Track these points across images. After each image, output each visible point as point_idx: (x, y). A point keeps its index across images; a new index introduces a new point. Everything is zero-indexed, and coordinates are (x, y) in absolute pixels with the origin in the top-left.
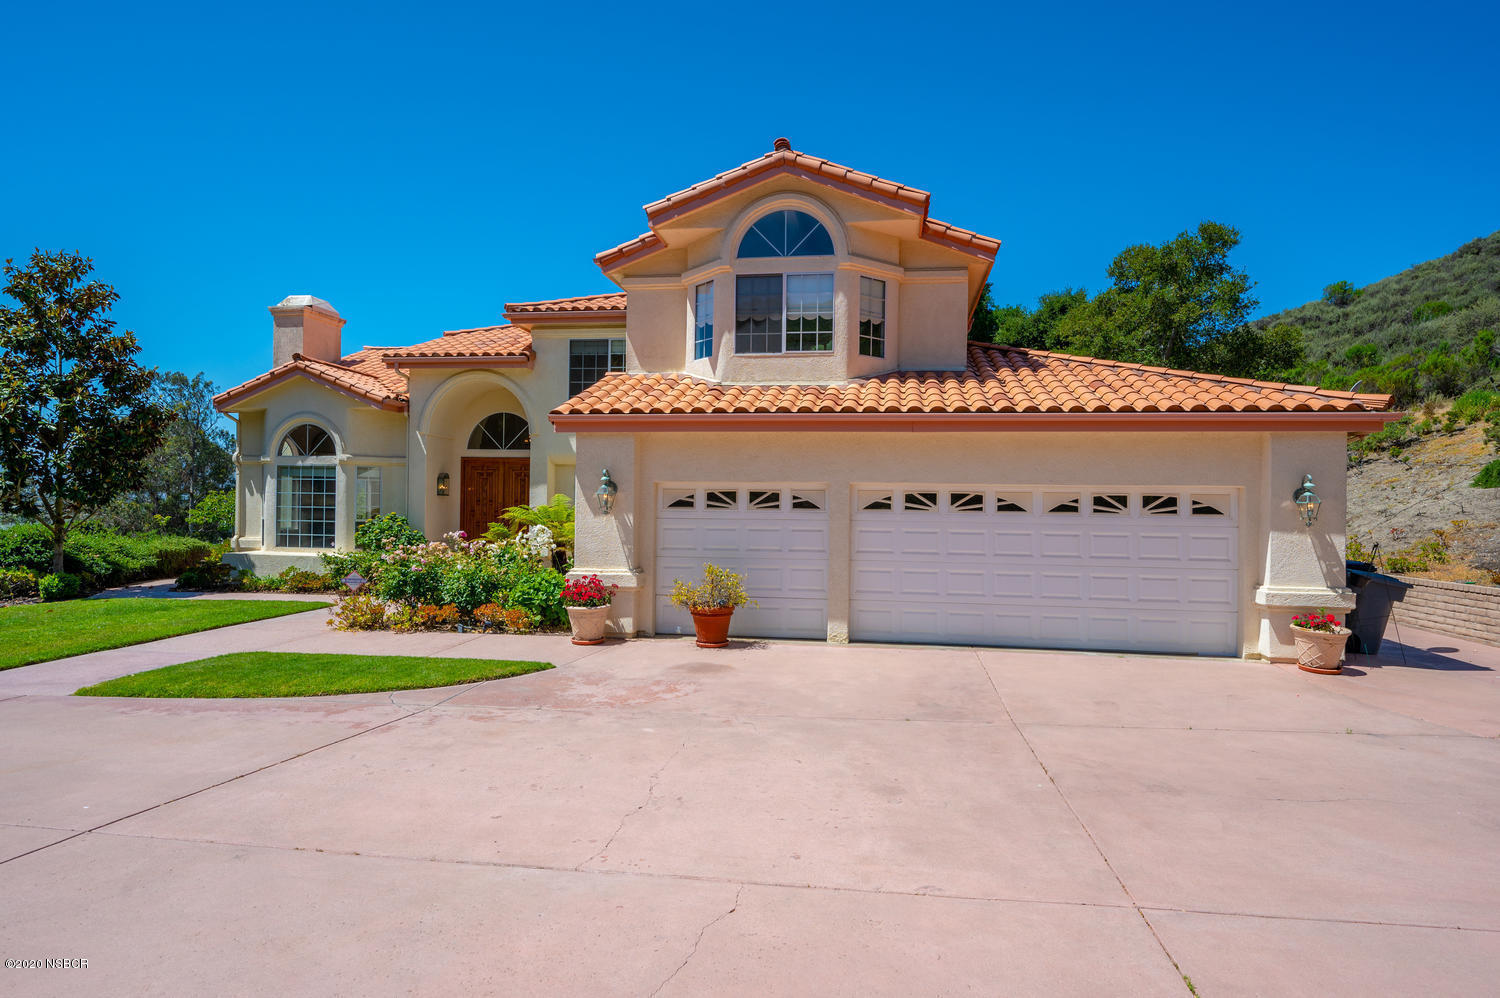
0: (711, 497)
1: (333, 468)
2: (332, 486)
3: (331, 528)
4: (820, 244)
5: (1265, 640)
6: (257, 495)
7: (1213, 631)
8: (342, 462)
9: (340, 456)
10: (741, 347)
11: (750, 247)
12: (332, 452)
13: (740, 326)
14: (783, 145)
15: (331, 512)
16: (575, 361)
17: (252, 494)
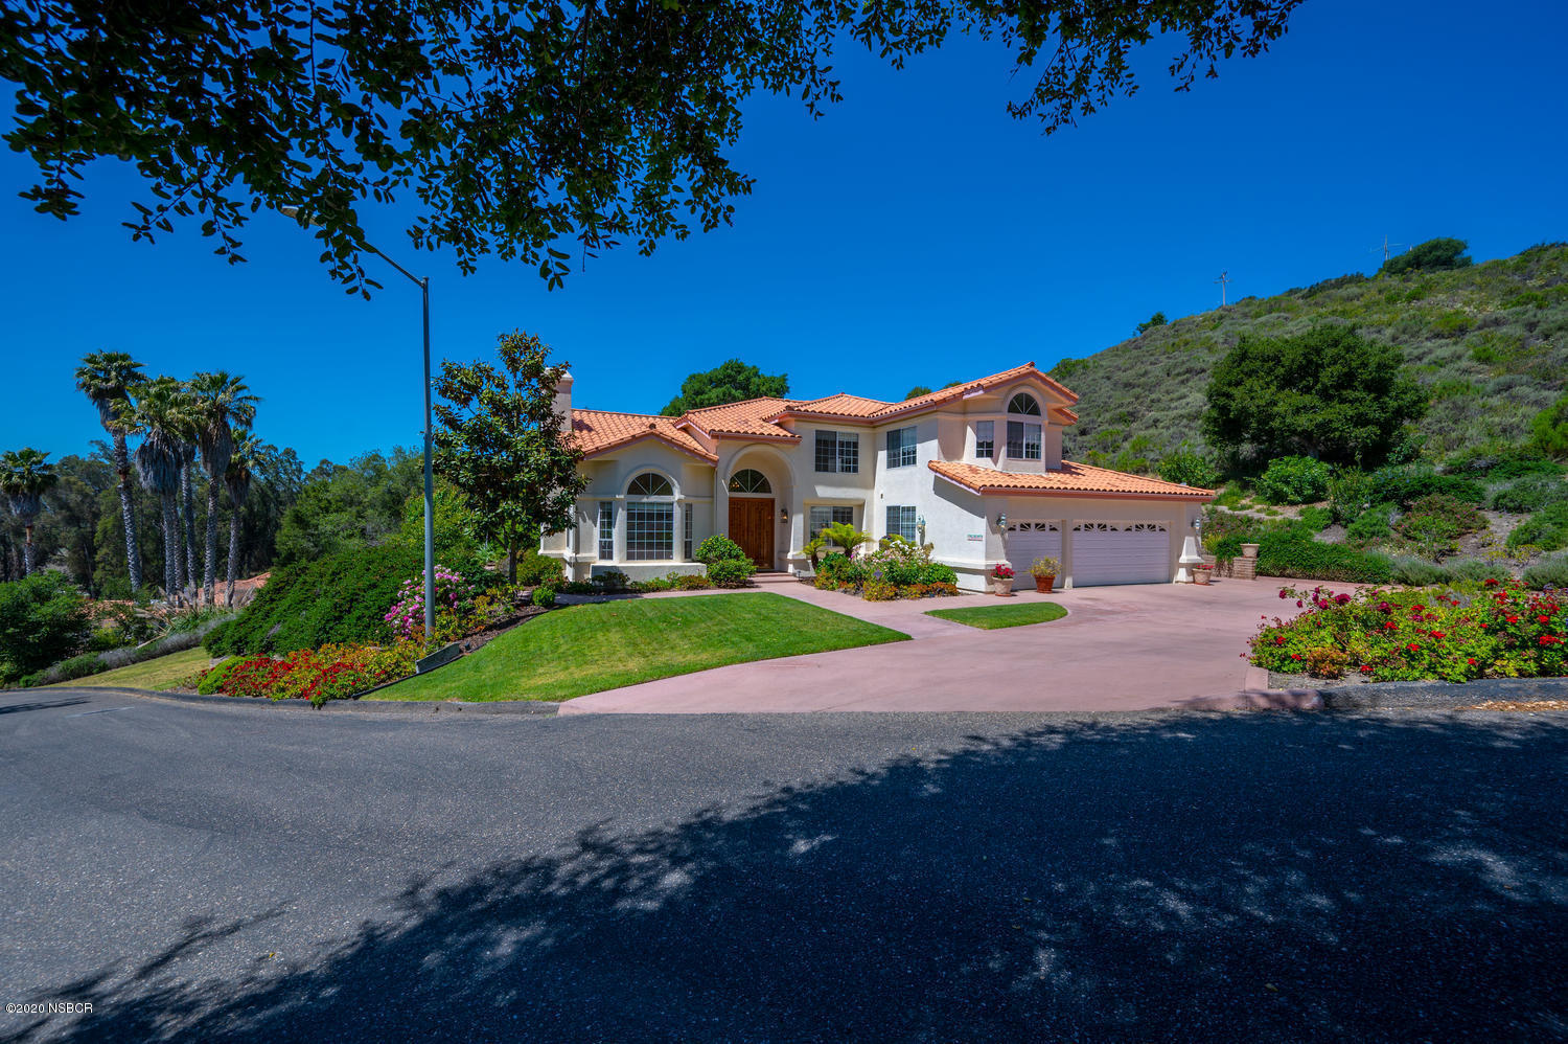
0: (1022, 526)
1: (672, 504)
2: (670, 516)
3: (669, 546)
4: (1035, 411)
5: (1182, 575)
6: (589, 522)
7: (1162, 574)
8: (679, 501)
9: (677, 495)
10: (1008, 456)
11: (1012, 409)
12: (670, 492)
13: (1009, 444)
14: (1032, 365)
15: (669, 536)
16: (818, 442)
17: (585, 521)
